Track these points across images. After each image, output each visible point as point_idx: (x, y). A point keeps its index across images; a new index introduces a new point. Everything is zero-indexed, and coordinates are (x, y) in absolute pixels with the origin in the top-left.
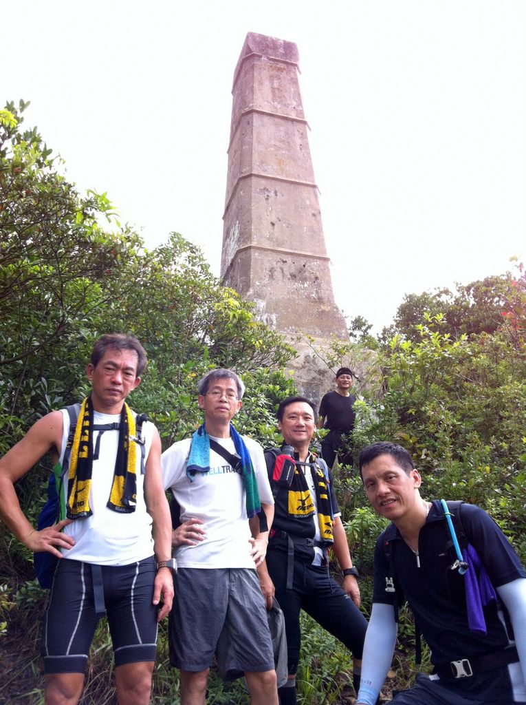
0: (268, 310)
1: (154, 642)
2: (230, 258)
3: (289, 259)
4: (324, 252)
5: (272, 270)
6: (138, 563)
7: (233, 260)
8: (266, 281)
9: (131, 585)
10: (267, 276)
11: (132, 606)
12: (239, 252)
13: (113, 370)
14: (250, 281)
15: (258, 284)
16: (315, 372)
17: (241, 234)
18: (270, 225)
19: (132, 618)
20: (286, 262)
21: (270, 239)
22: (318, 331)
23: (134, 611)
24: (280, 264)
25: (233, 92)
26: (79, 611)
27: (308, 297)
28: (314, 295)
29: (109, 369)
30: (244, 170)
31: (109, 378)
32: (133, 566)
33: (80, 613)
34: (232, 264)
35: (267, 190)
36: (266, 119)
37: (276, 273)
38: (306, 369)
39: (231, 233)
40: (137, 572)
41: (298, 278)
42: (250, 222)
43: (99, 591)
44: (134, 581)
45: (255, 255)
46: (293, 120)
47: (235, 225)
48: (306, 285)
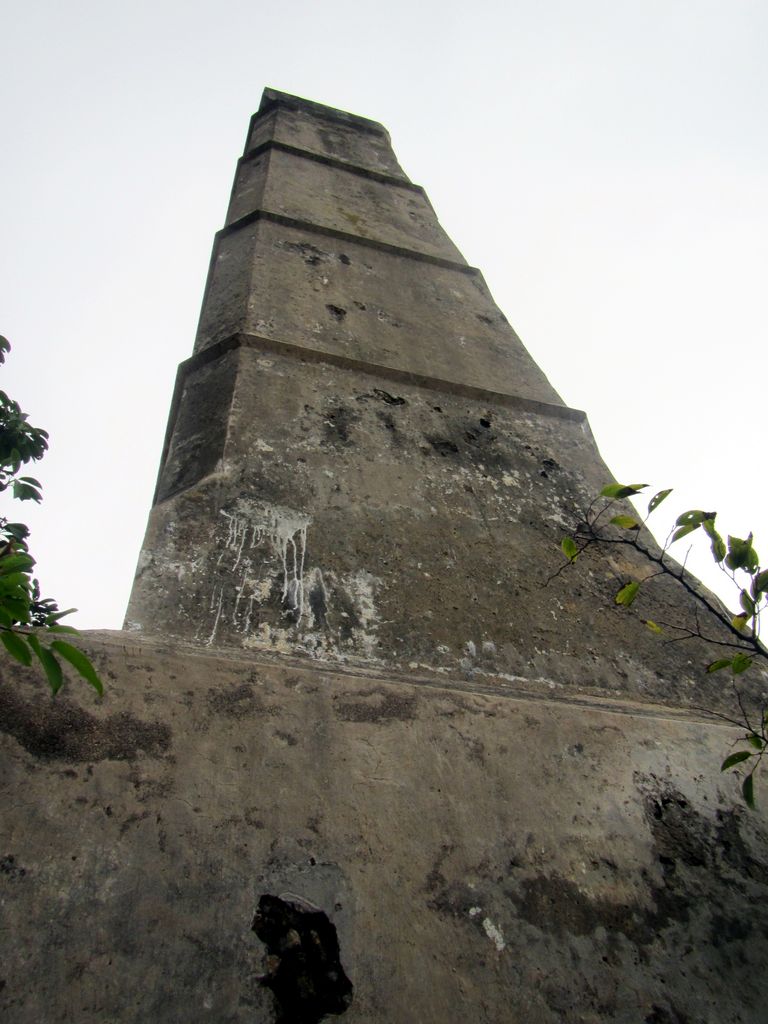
5: (338, 416)
8: (311, 443)
10: (317, 431)
15: (267, 448)
18: (326, 311)
20: (401, 401)
21: (325, 337)
27: (533, 522)
35: (314, 249)
37: (357, 430)
41: (465, 454)
48: (509, 481)
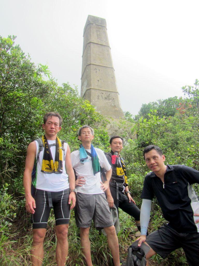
0: (97, 110)
1: (68, 218)
2: (84, 92)
3: (104, 92)
4: (116, 90)
5: (98, 96)
6: (64, 191)
7: (85, 93)
8: (97, 100)
9: (61, 198)
10: (97, 98)
11: (61, 205)
12: (87, 90)
13: (51, 124)
14: (91, 100)
15: (94, 101)
16: (114, 130)
17: (88, 84)
18: (97, 81)
19: (61, 209)
20: (103, 93)
21: (97, 86)
22: (115, 117)
23: (62, 207)
24: (101, 94)
25: (84, 36)
26: (44, 207)
27: (111, 105)
28: (113, 105)
29: (50, 124)
30: (88, 62)
31: (50, 127)
32: (62, 192)
33: (44, 208)
34: (84, 95)
35: (96, 69)
36: (95, 45)
37: (100, 97)
38: (111, 129)
39: (84, 84)
40: (63, 194)
41: (107, 99)
42: (90, 80)
43: (50, 200)
44: (62, 197)
45: (93, 91)
46: (104, 46)
47: (85, 81)
48: (110, 101)
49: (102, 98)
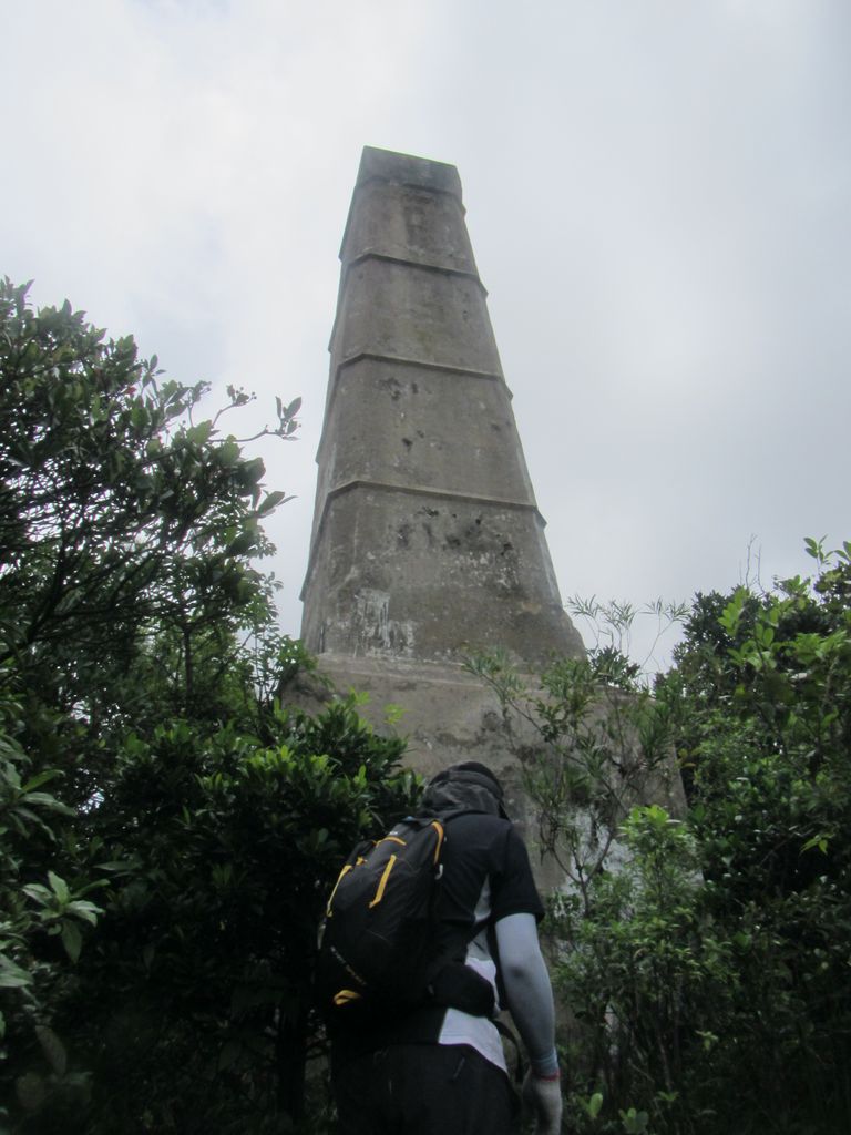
0: (394, 612)
3: (444, 509)
4: (523, 495)
8: (391, 551)
10: (394, 542)
12: (333, 497)
15: (372, 557)
16: (513, 751)
20: (436, 513)
21: (401, 470)
24: (425, 518)
27: (490, 586)
28: (502, 581)
30: (349, 351)
35: (396, 383)
36: (395, 270)
37: (413, 536)
41: (465, 545)
42: (357, 439)
46: (448, 273)
48: (483, 560)
49: (432, 541)
